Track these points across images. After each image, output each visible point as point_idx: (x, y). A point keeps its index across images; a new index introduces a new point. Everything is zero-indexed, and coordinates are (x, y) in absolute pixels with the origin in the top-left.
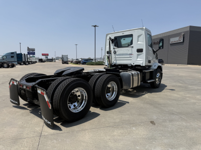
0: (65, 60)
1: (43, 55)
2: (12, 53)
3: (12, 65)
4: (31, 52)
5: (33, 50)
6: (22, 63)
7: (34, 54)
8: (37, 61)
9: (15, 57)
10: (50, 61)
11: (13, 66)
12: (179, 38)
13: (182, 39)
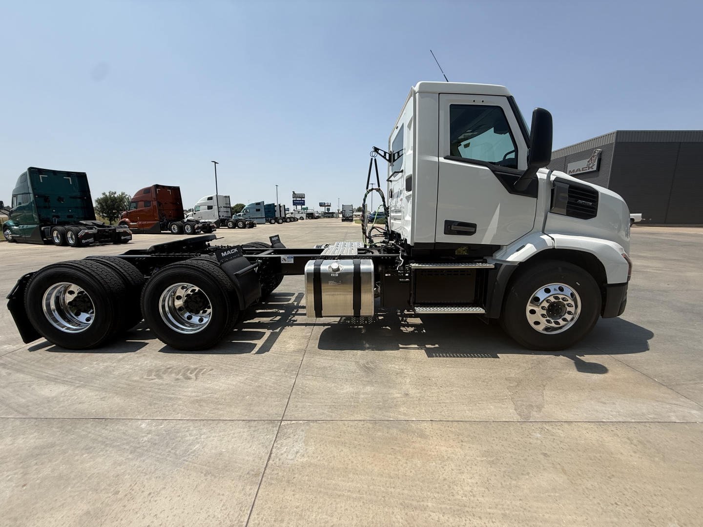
0: (348, 214)
1: (321, 205)
2: (258, 204)
3: (249, 224)
4: (299, 200)
5: (303, 196)
6: (273, 221)
7: (303, 204)
8: (304, 216)
9: (263, 210)
10: (329, 217)
11: (252, 226)
12: (589, 162)
13: (596, 163)
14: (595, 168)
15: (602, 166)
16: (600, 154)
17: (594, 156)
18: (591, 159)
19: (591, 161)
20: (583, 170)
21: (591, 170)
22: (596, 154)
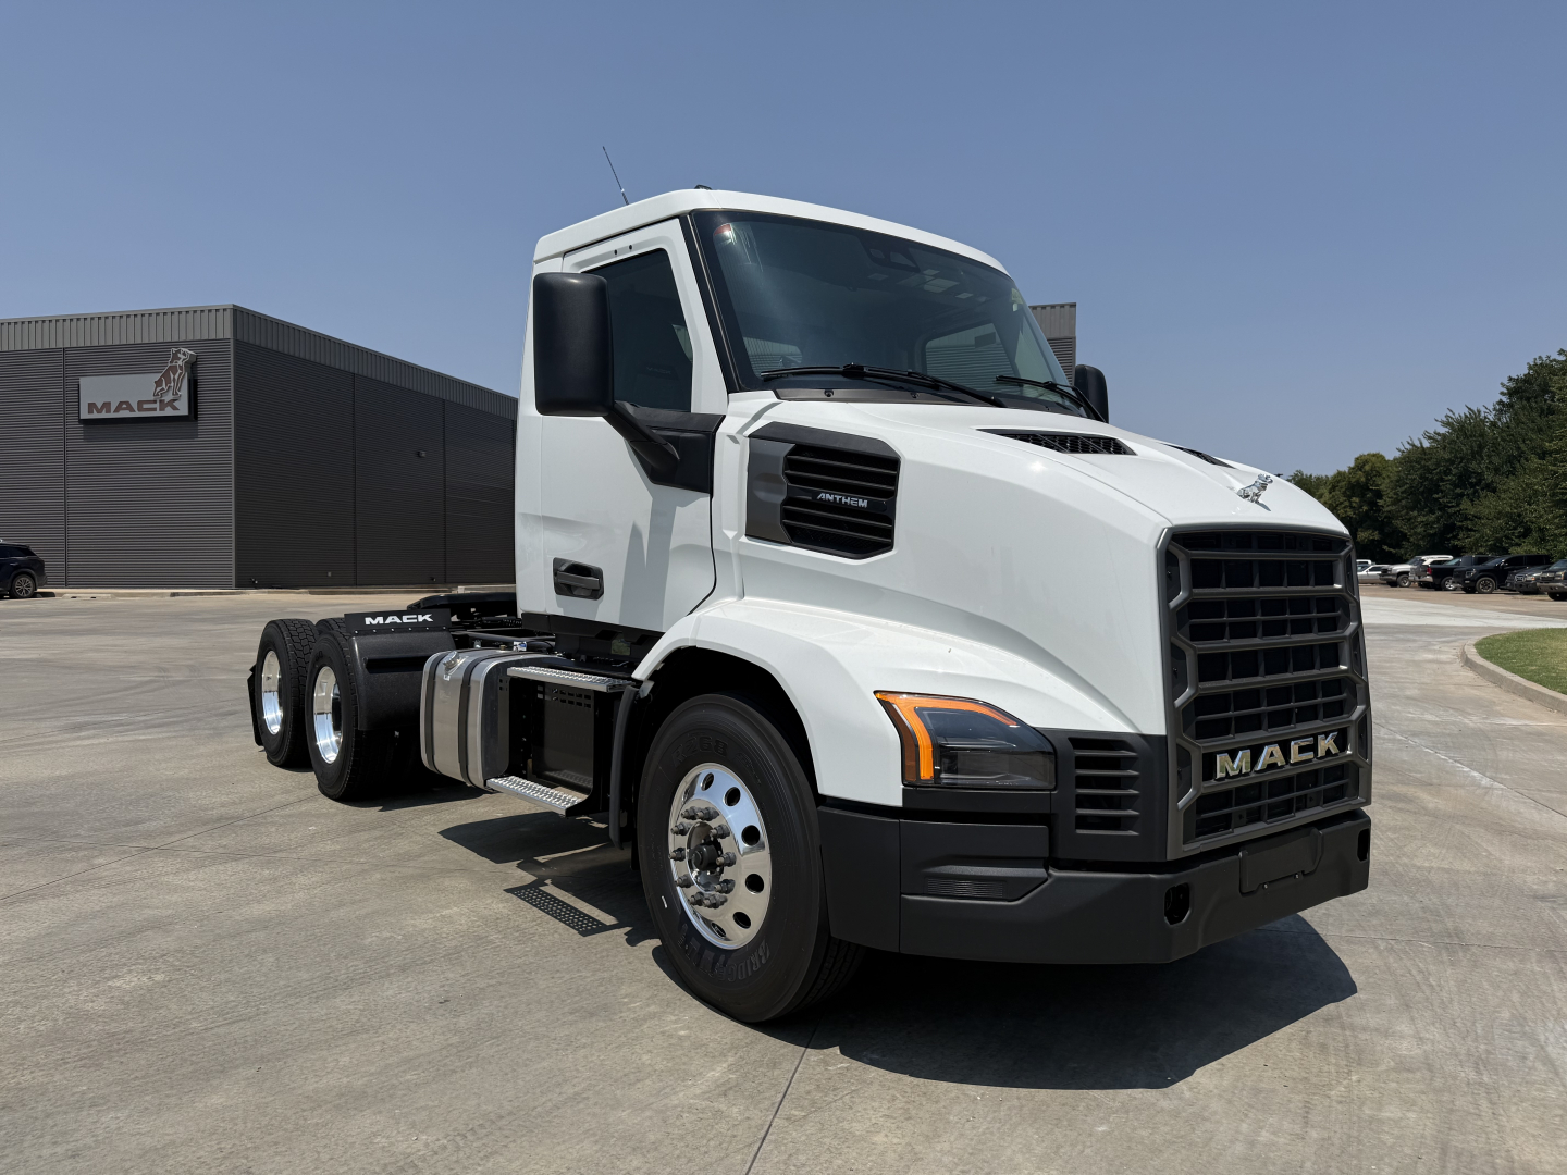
12: (158, 383)
13: (184, 392)
14: (183, 409)
15: (201, 405)
16: (192, 366)
17: (174, 369)
18: (166, 375)
19: (168, 382)
20: (140, 409)
21: (169, 412)
22: (180, 363)
